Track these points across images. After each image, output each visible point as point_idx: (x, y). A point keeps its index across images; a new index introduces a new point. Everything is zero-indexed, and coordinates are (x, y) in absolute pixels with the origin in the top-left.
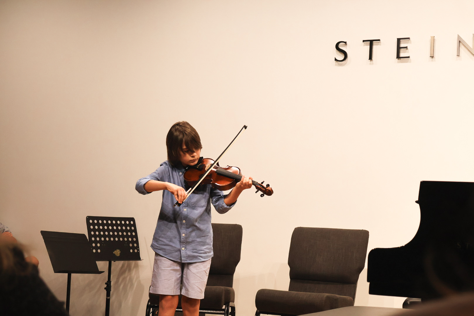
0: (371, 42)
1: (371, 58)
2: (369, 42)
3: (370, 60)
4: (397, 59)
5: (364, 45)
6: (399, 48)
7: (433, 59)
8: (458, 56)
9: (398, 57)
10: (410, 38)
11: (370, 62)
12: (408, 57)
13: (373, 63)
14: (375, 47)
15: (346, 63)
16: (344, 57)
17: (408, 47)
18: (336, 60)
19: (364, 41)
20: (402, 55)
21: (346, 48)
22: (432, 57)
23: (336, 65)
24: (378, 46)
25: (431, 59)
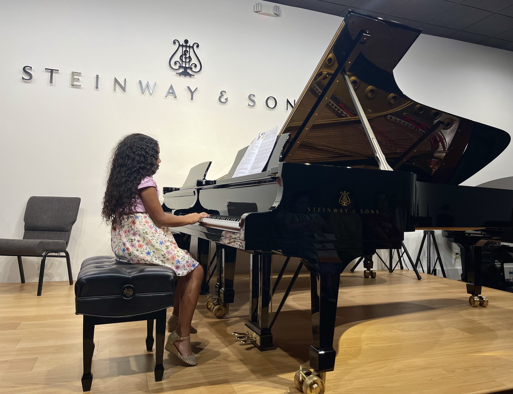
0: (52, 71)
1: (51, 82)
2: (50, 70)
4: (71, 85)
5: (46, 72)
6: (73, 79)
8: (115, 90)
10: (82, 74)
11: (50, 84)
12: (79, 86)
13: (52, 85)
14: (54, 74)
15: (30, 82)
16: (30, 77)
17: (80, 79)
18: (23, 78)
19: (46, 69)
21: (31, 72)
22: (97, 88)
23: (22, 82)
24: (57, 74)
25: (96, 89)
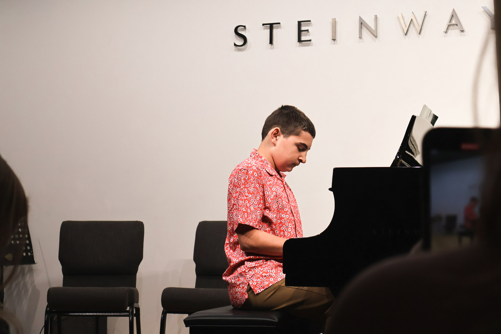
0: (271, 26)
1: (271, 42)
2: (269, 25)
3: (270, 45)
4: (299, 42)
5: (264, 29)
6: (300, 31)
7: (335, 41)
8: (360, 38)
9: (300, 40)
10: (311, 21)
12: (310, 41)
13: (274, 48)
14: (275, 31)
15: (246, 48)
16: (243, 41)
17: (309, 30)
18: (235, 45)
19: (263, 25)
20: (303, 38)
21: (246, 32)
22: (334, 40)
23: (235, 50)
24: (279, 30)
25: (333, 42)
